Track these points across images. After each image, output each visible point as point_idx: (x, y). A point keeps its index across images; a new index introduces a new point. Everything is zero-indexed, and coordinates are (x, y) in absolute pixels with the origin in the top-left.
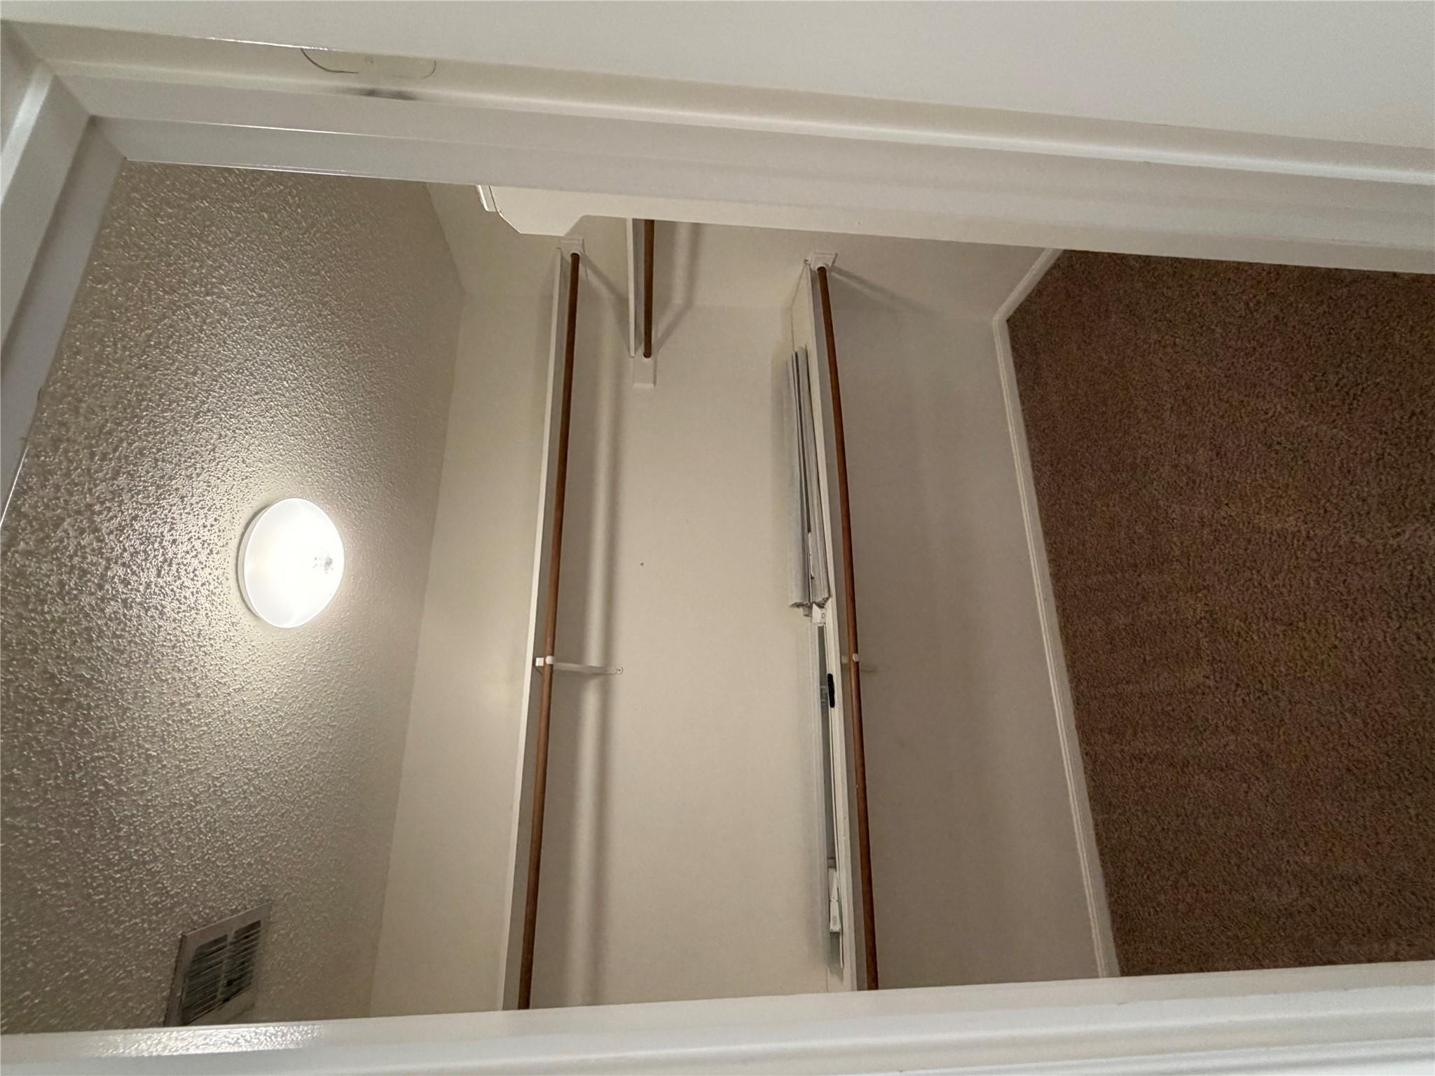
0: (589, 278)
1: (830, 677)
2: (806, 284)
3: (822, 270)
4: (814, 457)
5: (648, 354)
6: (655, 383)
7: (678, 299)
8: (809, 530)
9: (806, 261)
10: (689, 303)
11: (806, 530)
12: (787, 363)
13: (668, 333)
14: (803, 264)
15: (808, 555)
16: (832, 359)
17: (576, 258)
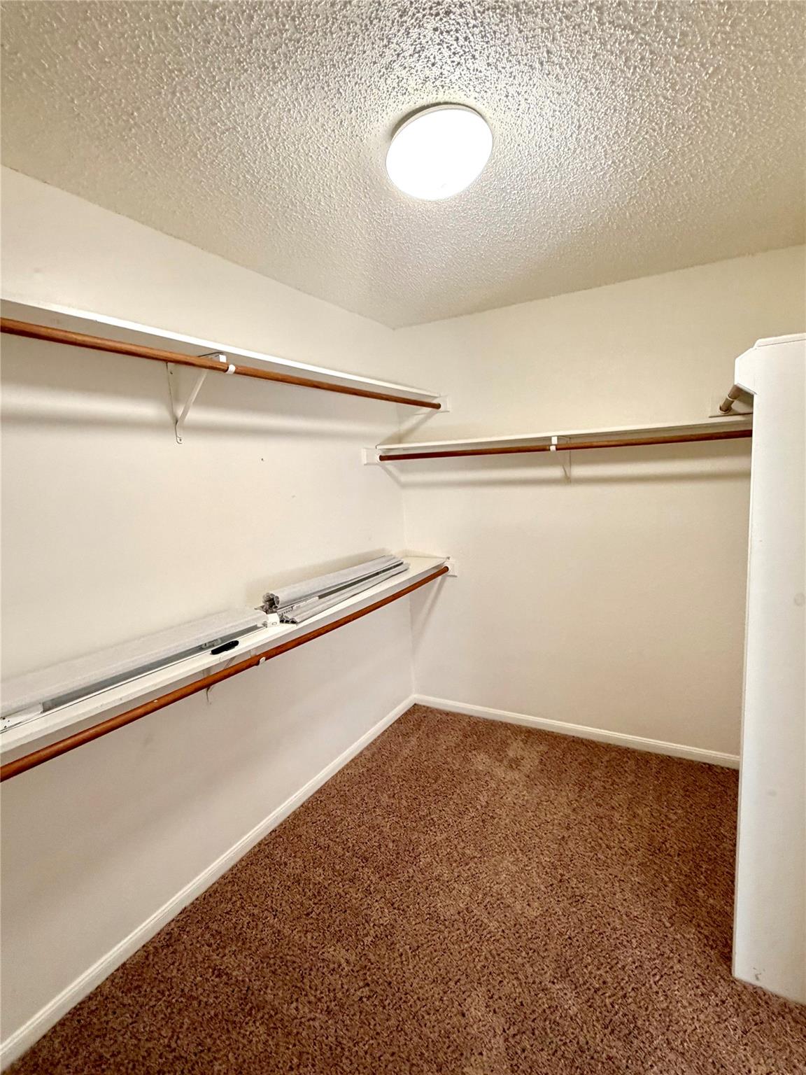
0: (417, 416)
1: (236, 643)
2: (434, 563)
3: (446, 569)
4: (366, 588)
5: (382, 458)
6: (365, 465)
7: (404, 478)
8: (320, 597)
9: (449, 558)
10: (404, 486)
11: (319, 594)
12: (394, 558)
13: (389, 473)
14: (446, 557)
15: (305, 600)
16: (411, 588)
17: (437, 406)
